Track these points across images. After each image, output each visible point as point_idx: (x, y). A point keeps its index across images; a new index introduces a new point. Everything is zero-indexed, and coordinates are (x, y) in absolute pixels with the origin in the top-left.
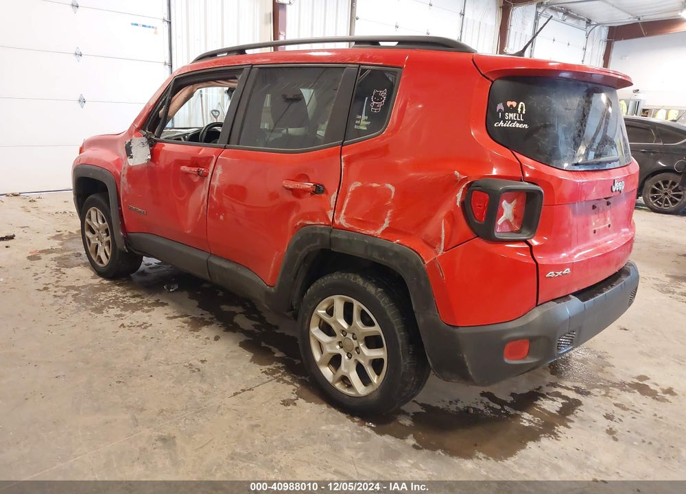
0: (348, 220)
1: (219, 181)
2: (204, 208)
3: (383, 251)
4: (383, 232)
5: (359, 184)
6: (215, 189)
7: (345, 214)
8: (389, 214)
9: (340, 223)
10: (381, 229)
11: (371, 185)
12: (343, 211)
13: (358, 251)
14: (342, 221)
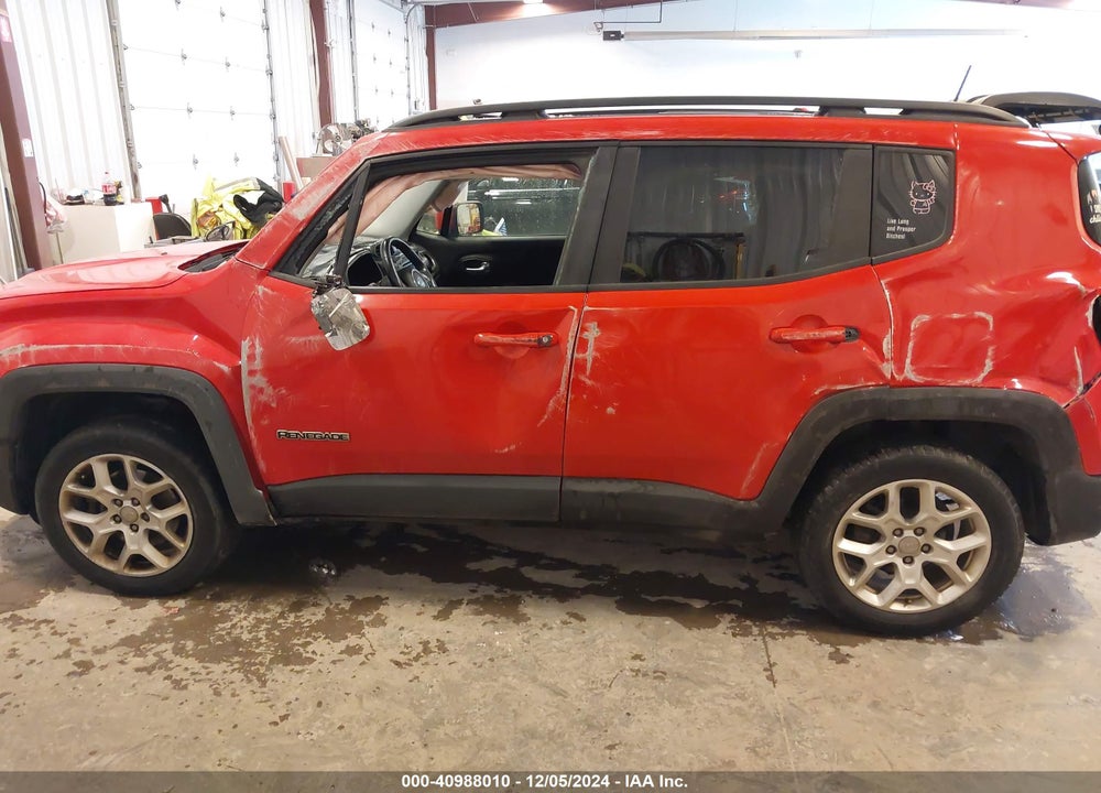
0: (918, 372)
1: (597, 349)
2: (558, 402)
3: (993, 404)
4: (985, 379)
5: (926, 318)
6: (589, 365)
7: (912, 363)
8: (990, 353)
9: (906, 377)
10: (982, 375)
11: (948, 316)
12: (908, 361)
13: (948, 412)
14: (910, 373)
